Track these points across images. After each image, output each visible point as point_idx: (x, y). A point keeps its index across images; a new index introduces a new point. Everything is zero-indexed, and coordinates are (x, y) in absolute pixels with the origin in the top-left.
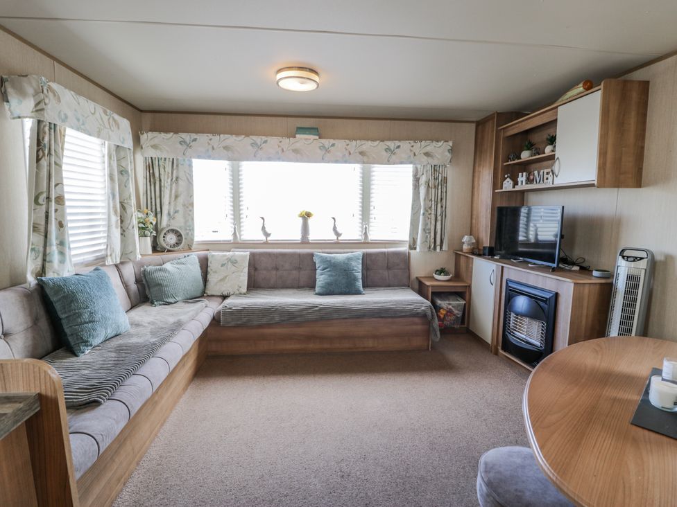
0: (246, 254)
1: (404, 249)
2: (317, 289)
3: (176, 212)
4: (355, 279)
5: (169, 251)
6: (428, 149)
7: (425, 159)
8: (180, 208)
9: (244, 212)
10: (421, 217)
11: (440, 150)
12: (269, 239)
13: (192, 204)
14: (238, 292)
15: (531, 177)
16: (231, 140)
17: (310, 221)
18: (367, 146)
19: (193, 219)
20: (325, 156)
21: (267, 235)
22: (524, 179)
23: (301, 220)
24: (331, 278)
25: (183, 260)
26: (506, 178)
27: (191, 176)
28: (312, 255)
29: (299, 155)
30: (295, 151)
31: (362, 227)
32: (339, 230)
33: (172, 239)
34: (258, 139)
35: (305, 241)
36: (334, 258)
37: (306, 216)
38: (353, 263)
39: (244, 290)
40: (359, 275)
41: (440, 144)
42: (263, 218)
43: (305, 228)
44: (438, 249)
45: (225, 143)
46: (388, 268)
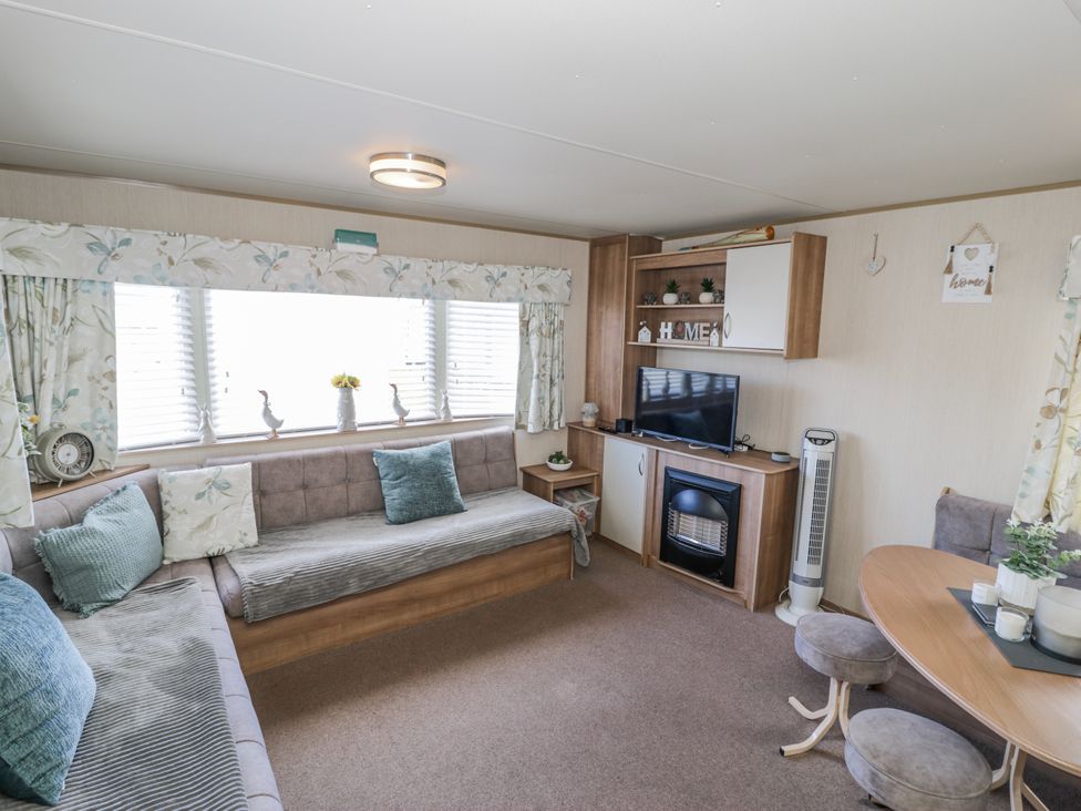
0: (243, 466)
1: (507, 428)
2: (390, 515)
3: (73, 393)
4: (451, 488)
5: (67, 483)
6: (543, 280)
7: (539, 296)
8: (80, 384)
9: (219, 382)
10: (534, 381)
11: (556, 280)
13: (112, 376)
14: (241, 545)
15: (679, 329)
16: (212, 248)
18: (459, 270)
19: (112, 406)
20: (393, 285)
21: (275, 423)
22: (669, 331)
23: (337, 393)
24: (414, 492)
26: (642, 327)
29: (347, 282)
30: (342, 274)
31: (437, 398)
33: (69, 454)
34: (271, 249)
35: (349, 429)
36: (412, 455)
37: (348, 385)
38: (444, 463)
39: (253, 538)
40: (455, 480)
41: (558, 272)
42: (264, 393)
43: (348, 409)
44: (556, 427)
45: (197, 254)
46: (486, 461)
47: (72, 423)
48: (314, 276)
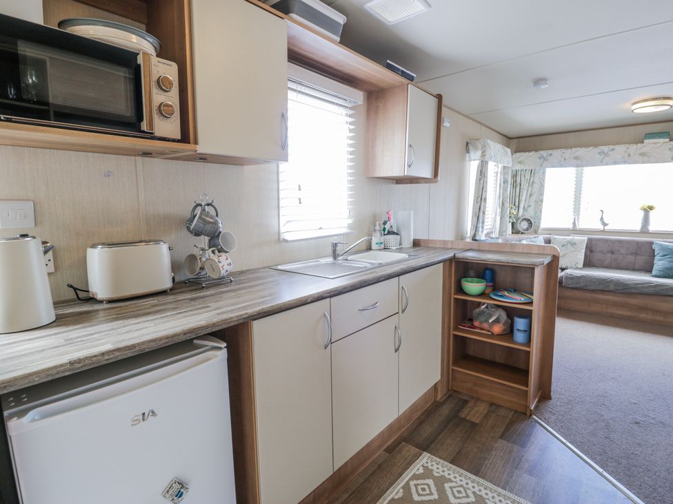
0: (585, 238)
2: (654, 272)
3: (529, 206)
5: (522, 233)
8: (532, 203)
12: (606, 228)
13: (542, 201)
14: (574, 267)
16: (580, 152)
17: (652, 213)
19: (541, 212)
21: (605, 224)
23: (642, 213)
25: (534, 240)
27: (544, 180)
28: (652, 243)
29: (645, 158)
30: (643, 154)
33: (525, 225)
34: (606, 149)
37: (648, 209)
39: (581, 265)
42: (602, 211)
43: (646, 220)
45: (574, 155)
47: (527, 217)
48: (626, 157)
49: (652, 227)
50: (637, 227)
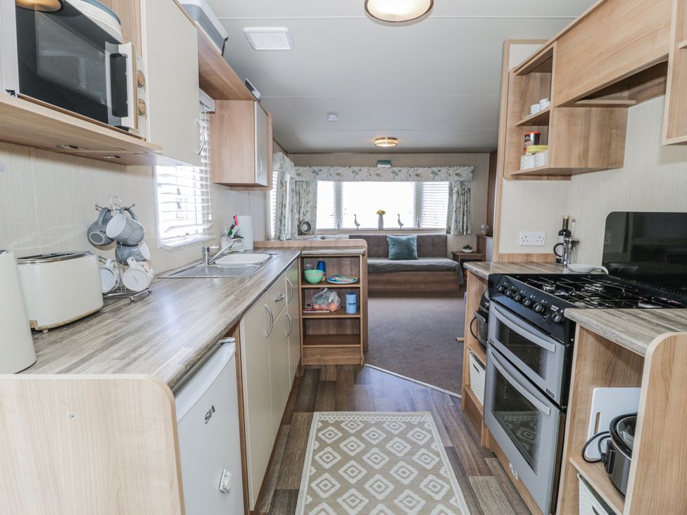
1: (444, 233)
2: (390, 257)
3: (307, 212)
4: (413, 251)
5: (304, 234)
6: (458, 171)
7: (456, 178)
8: (309, 209)
9: (344, 211)
10: (454, 213)
11: (466, 172)
13: (316, 207)
16: (341, 170)
17: (384, 216)
18: (420, 170)
19: (316, 216)
20: (395, 177)
21: (358, 225)
23: (378, 216)
24: (398, 250)
27: (316, 191)
28: (386, 237)
29: (379, 177)
30: (378, 175)
31: (416, 220)
32: (402, 222)
33: (305, 227)
34: (356, 169)
35: (381, 229)
36: (401, 239)
37: (381, 213)
38: (412, 242)
40: (415, 248)
41: (466, 168)
42: (355, 215)
43: (381, 221)
44: (465, 233)
45: (337, 172)
46: (433, 245)
47: (307, 220)
48: (369, 176)
49: (385, 226)
50: (376, 226)
